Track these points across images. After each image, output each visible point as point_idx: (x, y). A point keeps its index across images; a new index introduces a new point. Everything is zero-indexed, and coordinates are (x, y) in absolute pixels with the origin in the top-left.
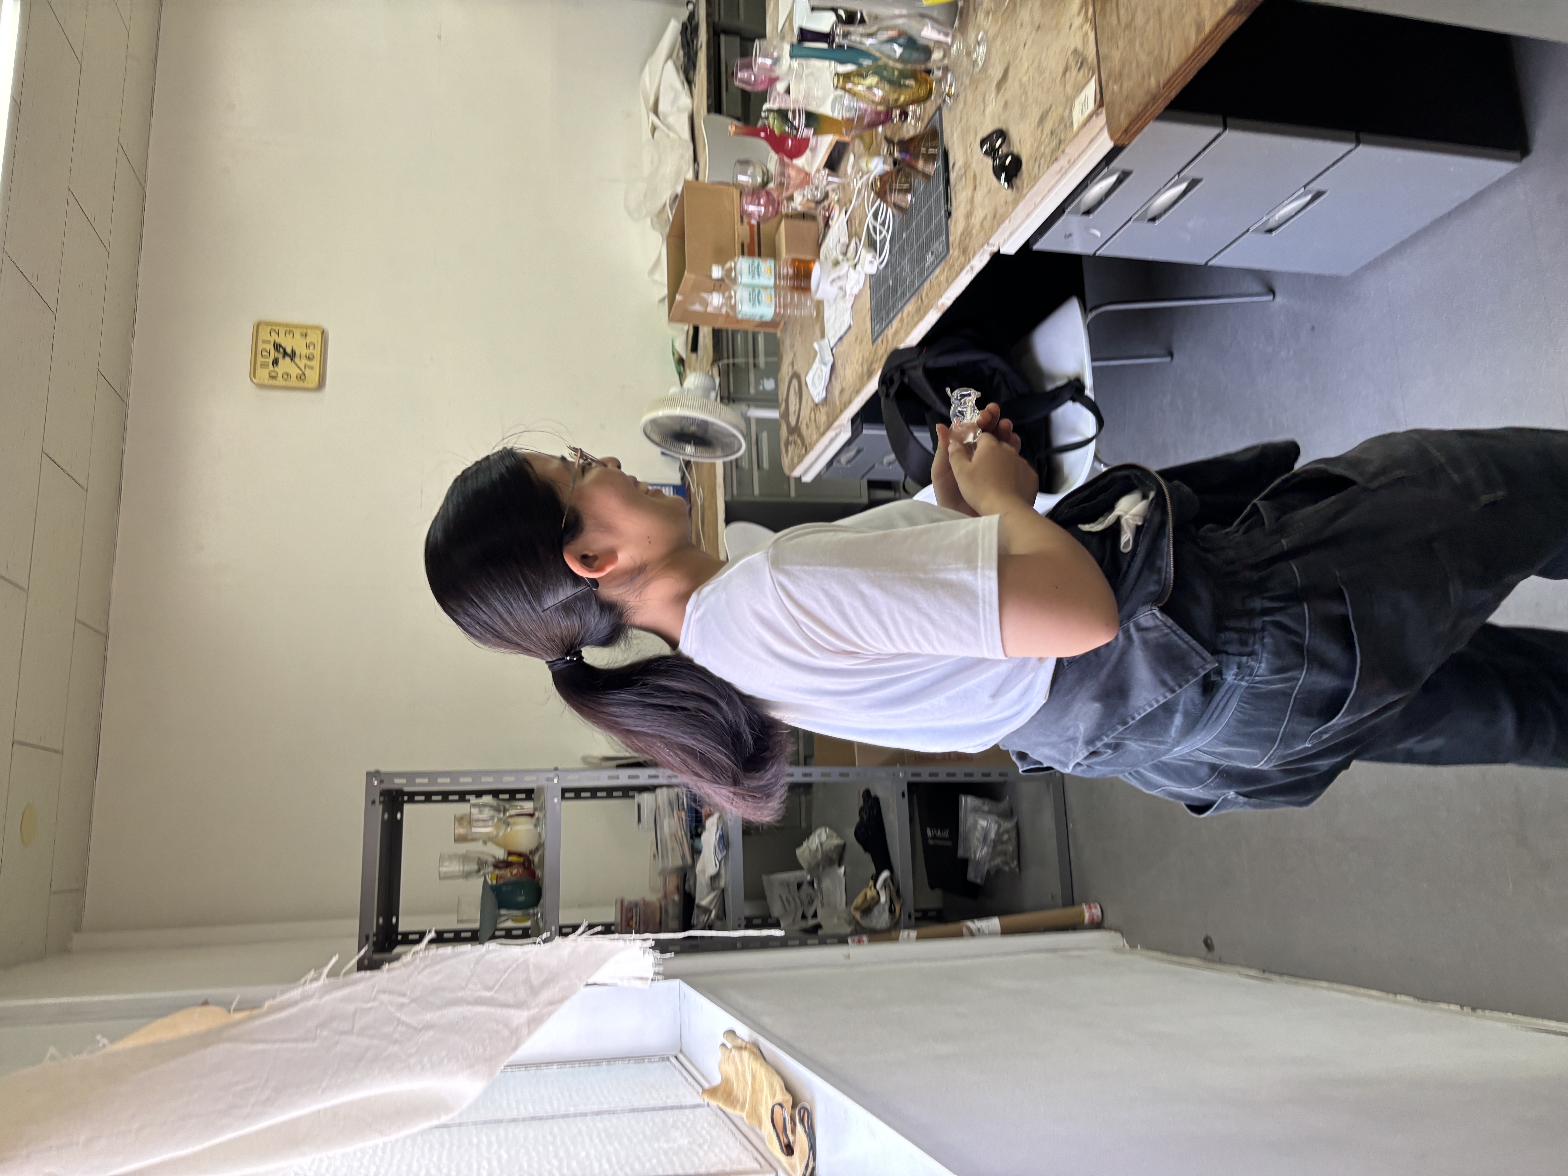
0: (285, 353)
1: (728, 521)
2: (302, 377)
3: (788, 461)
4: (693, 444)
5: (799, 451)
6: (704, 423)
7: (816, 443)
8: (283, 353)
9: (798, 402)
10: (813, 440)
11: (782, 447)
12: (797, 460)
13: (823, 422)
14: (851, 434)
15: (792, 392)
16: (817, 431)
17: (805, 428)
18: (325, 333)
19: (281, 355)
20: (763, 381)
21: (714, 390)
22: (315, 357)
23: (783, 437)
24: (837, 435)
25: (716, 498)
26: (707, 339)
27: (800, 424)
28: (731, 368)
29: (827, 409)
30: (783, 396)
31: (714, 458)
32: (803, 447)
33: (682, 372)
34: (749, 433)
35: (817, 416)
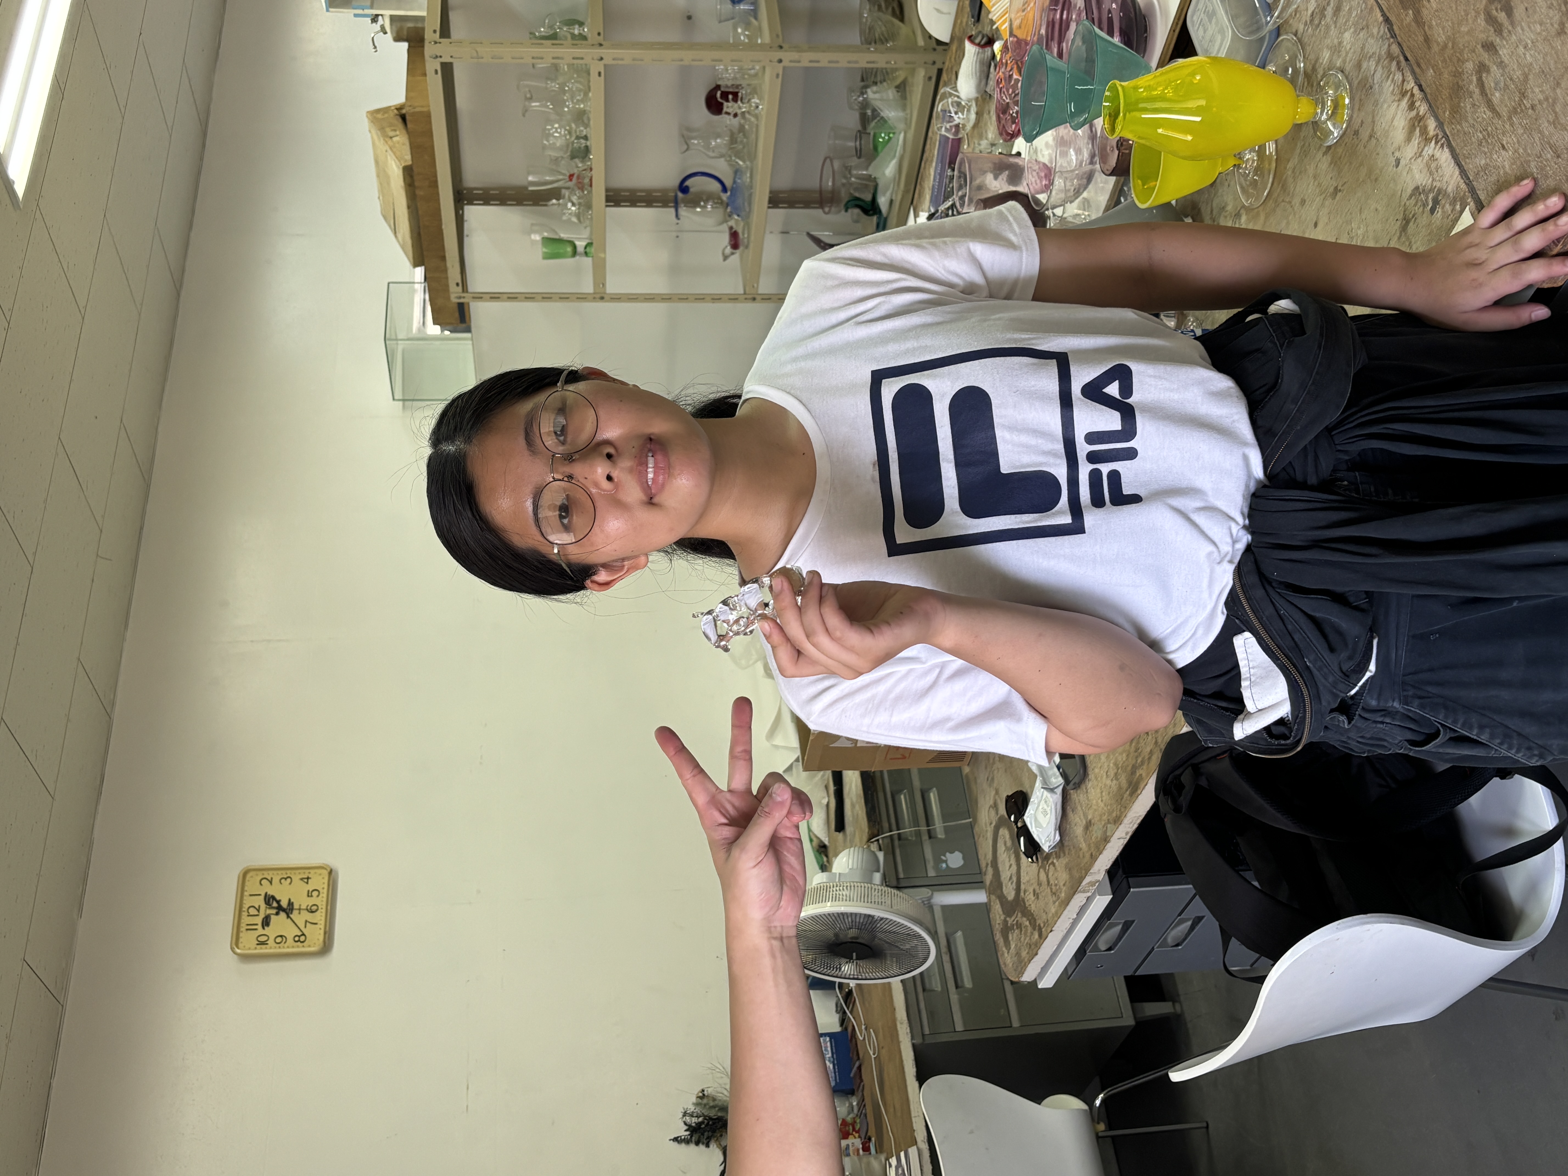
0: (280, 909)
1: (922, 1079)
2: (300, 938)
3: (1011, 958)
4: (854, 957)
5: (1028, 938)
6: (869, 922)
7: (1056, 919)
8: (277, 908)
9: (1013, 861)
10: (1050, 915)
11: (998, 937)
12: (1028, 953)
13: (1063, 882)
14: (1111, 896)
15: (1001, 848)
16: (1054, 898)
17: (1033, 898)
18: (333, 873)
19: (274, 911)
20: (945, 856)
21: (878, 871)
22: (320, 908)
23: (998, 922)
24: (1089, 900)
25: (899, 1043)
26: (857, 807)
27: (1022, 894)
28: (896, 842)
29: (1067, 860)
30: (988, 857)
31: (888, 978)
32: (1034, 929)
33: (825, 863)
34: (936, 932)
35: (1050, 874)
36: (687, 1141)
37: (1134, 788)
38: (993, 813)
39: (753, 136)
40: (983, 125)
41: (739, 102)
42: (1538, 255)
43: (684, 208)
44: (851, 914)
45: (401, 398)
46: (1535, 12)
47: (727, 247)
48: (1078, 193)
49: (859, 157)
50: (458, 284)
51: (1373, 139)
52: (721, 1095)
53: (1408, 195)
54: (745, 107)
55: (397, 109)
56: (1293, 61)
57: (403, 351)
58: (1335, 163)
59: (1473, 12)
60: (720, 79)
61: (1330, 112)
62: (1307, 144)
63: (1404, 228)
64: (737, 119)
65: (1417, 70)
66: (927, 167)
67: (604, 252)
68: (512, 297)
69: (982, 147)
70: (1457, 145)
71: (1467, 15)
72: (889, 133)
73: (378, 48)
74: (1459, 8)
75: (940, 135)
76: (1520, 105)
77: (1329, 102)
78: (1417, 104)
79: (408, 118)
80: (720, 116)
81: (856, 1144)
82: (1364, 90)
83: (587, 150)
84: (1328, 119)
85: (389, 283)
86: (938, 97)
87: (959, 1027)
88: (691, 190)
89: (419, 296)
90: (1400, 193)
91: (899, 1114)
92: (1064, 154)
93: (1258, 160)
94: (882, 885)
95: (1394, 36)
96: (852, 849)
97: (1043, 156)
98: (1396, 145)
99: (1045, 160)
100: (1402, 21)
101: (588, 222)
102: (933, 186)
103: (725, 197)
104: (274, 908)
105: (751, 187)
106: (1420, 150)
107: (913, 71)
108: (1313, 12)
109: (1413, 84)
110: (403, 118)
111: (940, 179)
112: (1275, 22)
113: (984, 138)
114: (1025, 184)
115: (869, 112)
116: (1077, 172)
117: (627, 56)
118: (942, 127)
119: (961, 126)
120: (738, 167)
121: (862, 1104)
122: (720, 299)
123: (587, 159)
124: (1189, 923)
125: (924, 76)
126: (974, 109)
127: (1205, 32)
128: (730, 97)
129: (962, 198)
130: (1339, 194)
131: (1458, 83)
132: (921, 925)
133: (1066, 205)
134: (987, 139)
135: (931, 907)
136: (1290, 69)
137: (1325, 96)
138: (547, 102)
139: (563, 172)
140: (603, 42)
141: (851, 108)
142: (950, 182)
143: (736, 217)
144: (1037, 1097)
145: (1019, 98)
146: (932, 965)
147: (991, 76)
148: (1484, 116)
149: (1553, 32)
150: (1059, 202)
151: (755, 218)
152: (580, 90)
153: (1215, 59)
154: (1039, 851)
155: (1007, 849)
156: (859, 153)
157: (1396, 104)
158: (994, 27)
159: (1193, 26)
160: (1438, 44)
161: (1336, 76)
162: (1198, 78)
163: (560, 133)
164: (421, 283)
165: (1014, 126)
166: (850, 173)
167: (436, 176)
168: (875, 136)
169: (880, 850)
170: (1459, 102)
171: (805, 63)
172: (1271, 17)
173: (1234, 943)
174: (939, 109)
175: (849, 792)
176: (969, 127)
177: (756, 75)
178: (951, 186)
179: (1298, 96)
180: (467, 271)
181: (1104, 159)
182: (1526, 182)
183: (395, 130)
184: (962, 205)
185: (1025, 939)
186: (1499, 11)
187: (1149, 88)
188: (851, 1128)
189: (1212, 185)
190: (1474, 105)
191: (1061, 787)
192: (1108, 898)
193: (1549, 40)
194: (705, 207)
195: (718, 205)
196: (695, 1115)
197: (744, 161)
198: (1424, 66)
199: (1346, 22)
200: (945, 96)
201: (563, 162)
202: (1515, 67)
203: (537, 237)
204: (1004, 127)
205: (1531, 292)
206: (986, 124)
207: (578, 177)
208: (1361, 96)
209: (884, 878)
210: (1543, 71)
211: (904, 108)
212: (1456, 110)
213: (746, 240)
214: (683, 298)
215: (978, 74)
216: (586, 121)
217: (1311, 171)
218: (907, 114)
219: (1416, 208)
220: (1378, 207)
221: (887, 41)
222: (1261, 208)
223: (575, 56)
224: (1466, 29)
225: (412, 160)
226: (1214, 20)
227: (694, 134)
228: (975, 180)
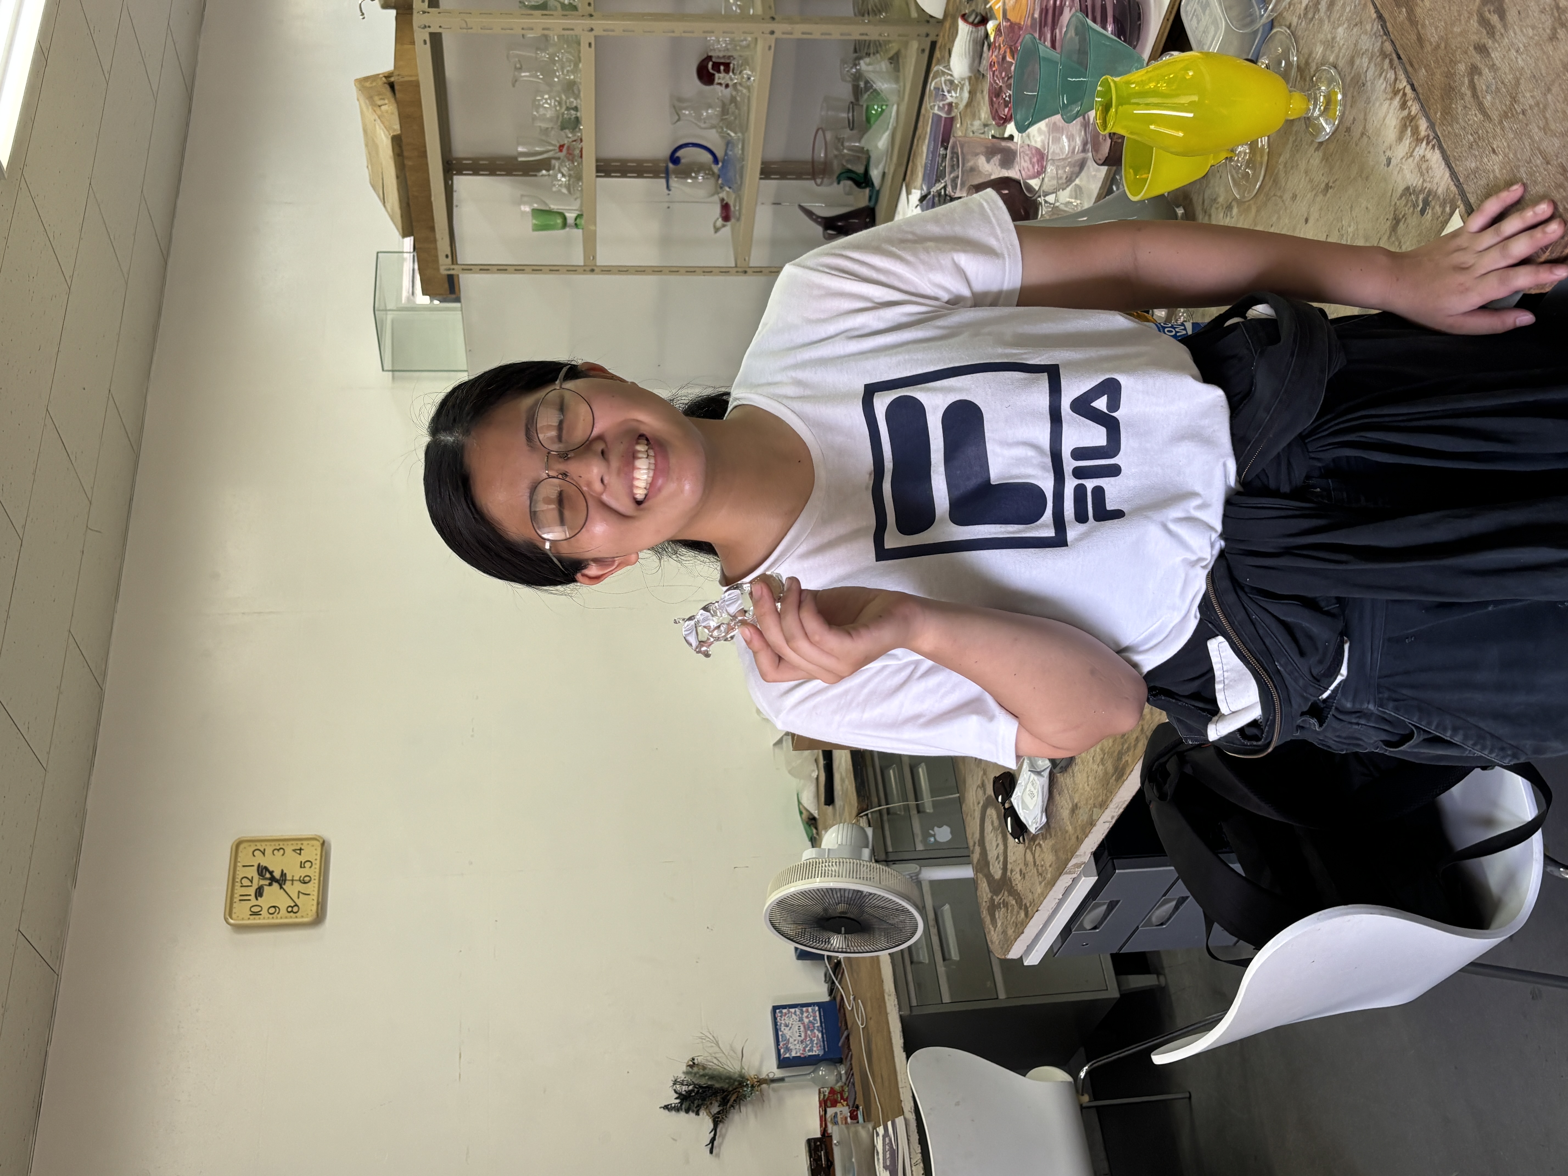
0: (273, 879)
2: (293, 909)
3: (998, 936)
4: (843, 932)
5: (1014, 918)
6: (858, 897)
7: (1042, 899)
8: (270, 879)
9: (1000, 841)
10: (1037, 895)
11: (985, 914)
12: (1014, 932)
13: (1049, 864)
14: (1097, 878)
15: (988, 827)
16: (1040, 879)
17: (1020, 878)
18: (326, 844)
19: (267, 882)
20: (933, 830)
21: (867, 847)
22: (313, 878)
23: (985, 900)
24: (1075, 881)
25: (887, 1014)
26: (847, 782)
27: (1009, 873)
28: (885, 817)
29: (1053, 842)
30: (975, 836)
31: (876, 951)
32: (1021, 908)
33: (815, 835)
34: (924, 907)
35: (1037, 855)
36: (677, 1109)
37: (1120, 774)
38: (980, 792)
39: (745, 108)
40: (976, 105)
41: (731, 74)
42: (1525, 262)
43: (676, 179)
44: (840, 889)
45: (390, 368)
46: (1528, 16)
47: (718, 219)
48: (1070, 180)
49: (852, 130)
50: (447, 256)
51: (1365, 136)
52: (711, 1064)
53: (1398, 195)
54: (737, 79)
55: (385, 77)
56: (1286, 55)
57: (393, 322)
58: (1326, 158)
59: (1466, 12)
60: (711, 50)
61: (1322, 108)
62: (1299, 139)
63: (1394, 228)
64: (729, 90)
65: (1409, 69)
66: (920, 145)
67: (595, 225)
68: (502, 269)
69: (975, 128)
70: (1448, 146)
71: (1460, 16)
72: (882, 105)
73: (365, 15)
74: (1452, 8)
75: (933, 113)
76: (1511, 110)
77: (1322, 97)
78: (1409, 103)
79: (397, 87)
80: (712, 87)
81: (844, 1112)
82: (1357, 87)
83: (577, 121)
84: (1320, 115)
85: (378, 253)
86: (931, 75)
87: (946, 999)
88: (683, 161)
89: (409, 265)
90: (1390, 192)
91: (886, 1084)
92: (1057, 140)
93: (1250, 153)
94: (871, 861)
95: (1387, 33)
96: (841, 825)
97: (1036, 142)
98: (1387, 144)
99: (1039, 146)
100: (1395, 18)
101: (578, 194)
102: (926, 164)
103: (716, 169)
104: (266, 879)
105: (743, 160)
106: (1411, 150)
107: (906, 44)
108: (1307, 6)
109: (1405, 83)
110: (392, 86)
111: (932, 158)
112: (1269, 15)
113: (977, 118)
114: (1017, 168)
115: (862, 84)
116: (1069, 160)
117: (618, 26)
118: (934, 105)
119: (954, 104)
120: (730, 138)
121: (850, 1073)
122: (711, 272)
123: (577, 130)
124: (1174, 903)
125: (918, 49)
126: (967, 88)
127: (1198, 23)
128: (722, 68)
129: (954, 180)
130: (1330, 191)
131: (1449, 84)
132: (909, 901)
133: (1058, 193)
134: (980, 119)
135: (919, 883)
136: (1284, 62)
137: (1318, 92)
138: (536, 72)
139: (553, 142)
140: (593, 14)
141: (844, 80)
142: (942, 161)
143: (727, 189)
144: (1021, 1067)
145: (1012, 81)
146: (919, 939)
147: (985, 55)
148: (1475, 119)
149: (1545, 37)
150: (1050, 189)
151: (747, 191)
152: (569, 61)
153: (1208, 54)
154: (1026, 832)
155: (994, 829)
156: (852, 125)
157: (1388, 102)
158: (988, 6)
159: (1187, 15)
160: (1431, 44)
161: (1329, 71)
162: (1191, 73)
163: (550, 104)
164: (410, 252)
165: (1007, 110)
166: (842, 145)
167: (425, 147)
168: (867, 107)
169: (870, 826)
170: (1451, 103)
171: (797, 35)
172: (1266, 11)
173: (1216, 926)
174: (932, 88)
175: (839, 767)
176: (962, 106)
177: (748, 46)
178: (943, 165)
179: (1290, 92)
180: (457, 245)
181: (1096, 148)
182: (1515, 187)
183: (383, 99)
184: (954, 187)
185: (1011, 918)
186: (1492, 13)
187: (1142, 83)
188: (839, 1096)
189: (1206, 176)
190: (1465, 107)
191: (1048, 770)
192: (1093, 880)
193: (1541, 45)
194: (696, 178)
195: (709, 176)
196: (685, 1083)
197: (736, 133)
198: (1416, 66)
199: (1340, 17)
200: (937, 74)
201: (553, 132)
202: (1507, 71)
203: (527, 209)
204: (997, 111)
205: (1518, 297)
206: (979, 104)
207: (568, 148)
208: (1353, 92)
209: (873, 852)
210: (1534, 76)
211: (897, 80)
212: (1447, 112)
213: (737, 213)
214: (674, 271)
215: (971, 54)
216: (576, 92)
217: (1303, 165)
218: (900, 87)
219: (1406, 209)
220: (1369, 206)
221: (880, 12)
222: (1251, 202)
223: (565, 27)
224: (1459, 30)
225: (401, 130)
226: (1207, 12)
227: (685, 105)
228: (968, 161)
